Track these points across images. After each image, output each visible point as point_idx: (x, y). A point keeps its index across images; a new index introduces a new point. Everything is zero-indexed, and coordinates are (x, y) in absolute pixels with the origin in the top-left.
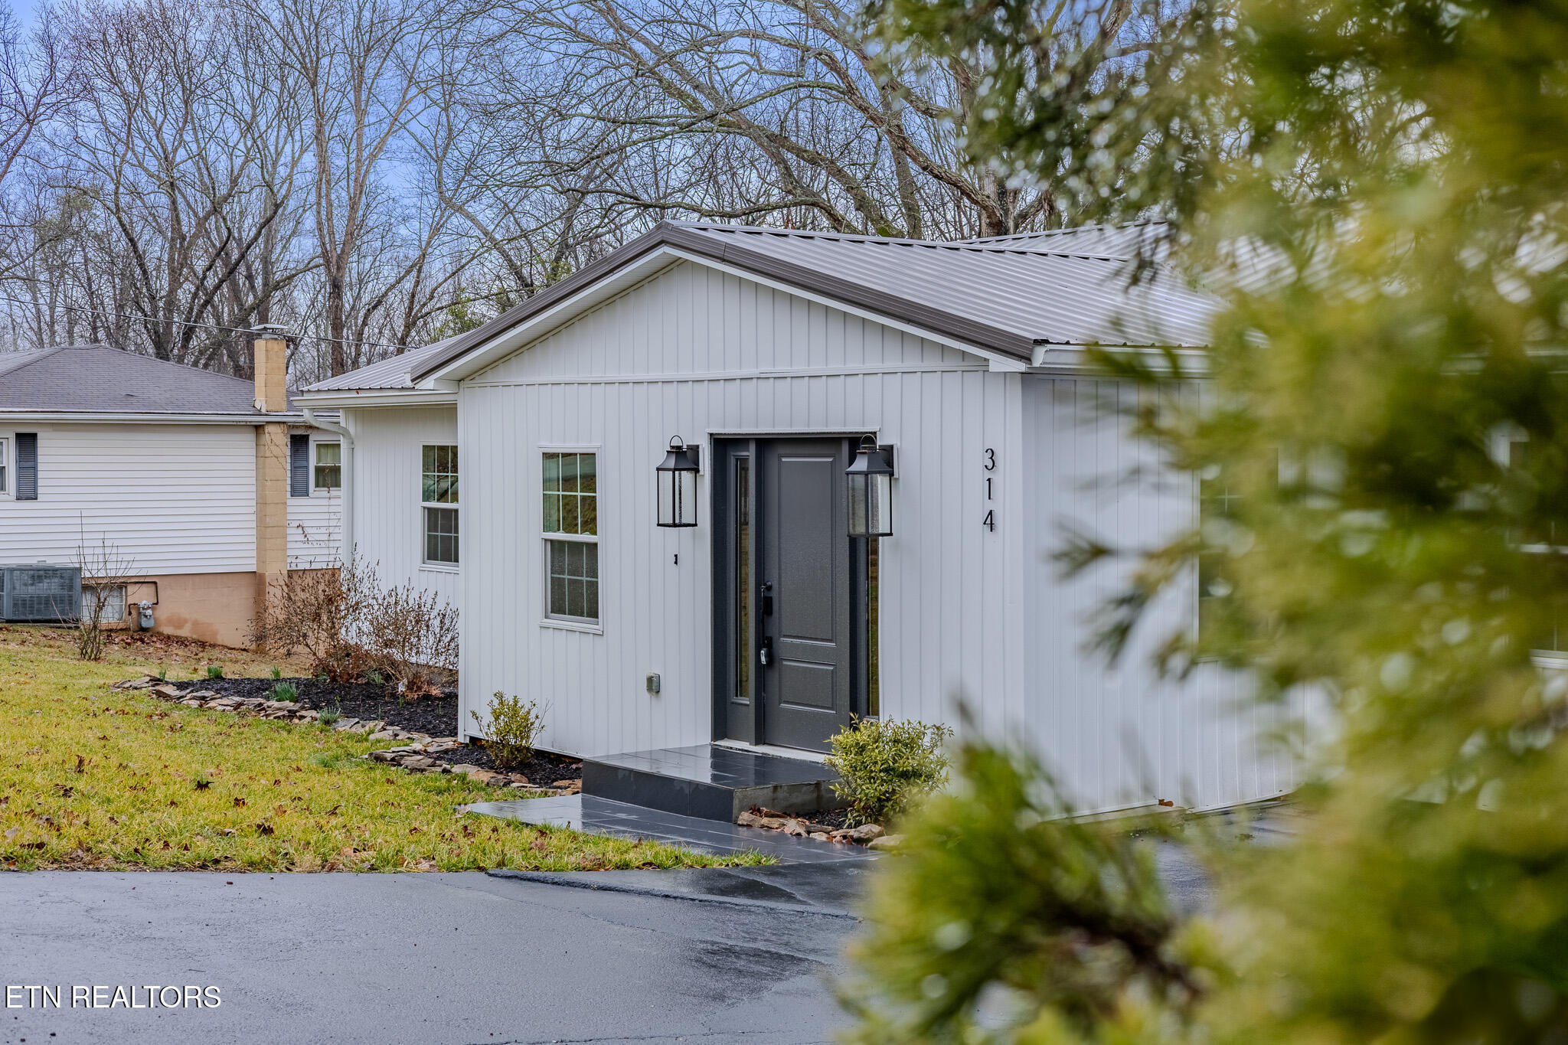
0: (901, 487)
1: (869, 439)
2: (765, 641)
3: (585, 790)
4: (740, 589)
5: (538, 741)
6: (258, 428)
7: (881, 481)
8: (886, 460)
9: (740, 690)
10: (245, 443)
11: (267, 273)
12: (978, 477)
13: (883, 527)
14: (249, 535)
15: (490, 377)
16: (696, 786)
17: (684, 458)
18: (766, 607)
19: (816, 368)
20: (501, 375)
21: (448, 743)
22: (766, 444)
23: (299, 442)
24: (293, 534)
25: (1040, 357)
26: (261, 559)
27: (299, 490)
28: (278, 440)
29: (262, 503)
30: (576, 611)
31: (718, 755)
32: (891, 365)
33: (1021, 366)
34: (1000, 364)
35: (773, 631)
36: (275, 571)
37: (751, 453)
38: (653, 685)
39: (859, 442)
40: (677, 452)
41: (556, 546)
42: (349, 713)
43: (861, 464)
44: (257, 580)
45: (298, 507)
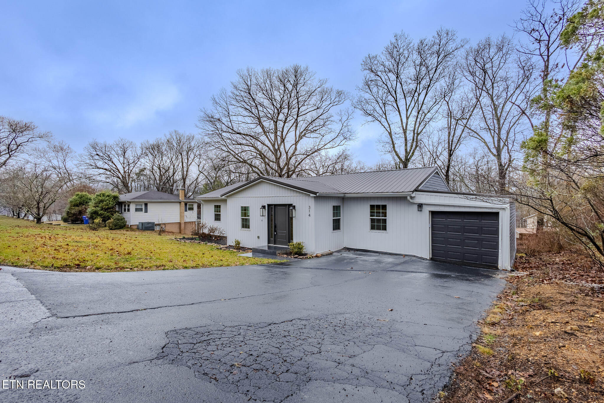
0: (296, 211)
1: (292, 204)
2: (275, 231)
3: (253, 252)
4: (272, 224)
5: (241, 245)
6: (180, 202)
7: (293, 210)
8: (294, 207)
9: (272, 238)
10: (178, 205)
11: (173, 181)
12: (308, 210)
13: (294, 216)
14: (179, 217)
15: (232, 196)
16: (265, 250)
17: (264, 207)
18: (275, 227)
19: (281, 195)
20: (234, 196)
21: (226, 246)
22: (275, 205)
23: (186, 204)
24: (185, 217)
25: (318, 194)
26: (180, 221)
27: (186, 211)
28: (183, 204)
29: (181, 213)
30: (246, 227)
31: (268, 246)
32: (292, 195)
33: (315, 196)
34: (312, 195)
35: (276, 230)
36: (183, 222)
37: (273, 207)
38: (258, 237)
39: (290, 205)
40: (263, 206)
41: (243, 219)
42: (209, 242)
43: (291, 208)
44: (180, 224)
45: (186, 213)
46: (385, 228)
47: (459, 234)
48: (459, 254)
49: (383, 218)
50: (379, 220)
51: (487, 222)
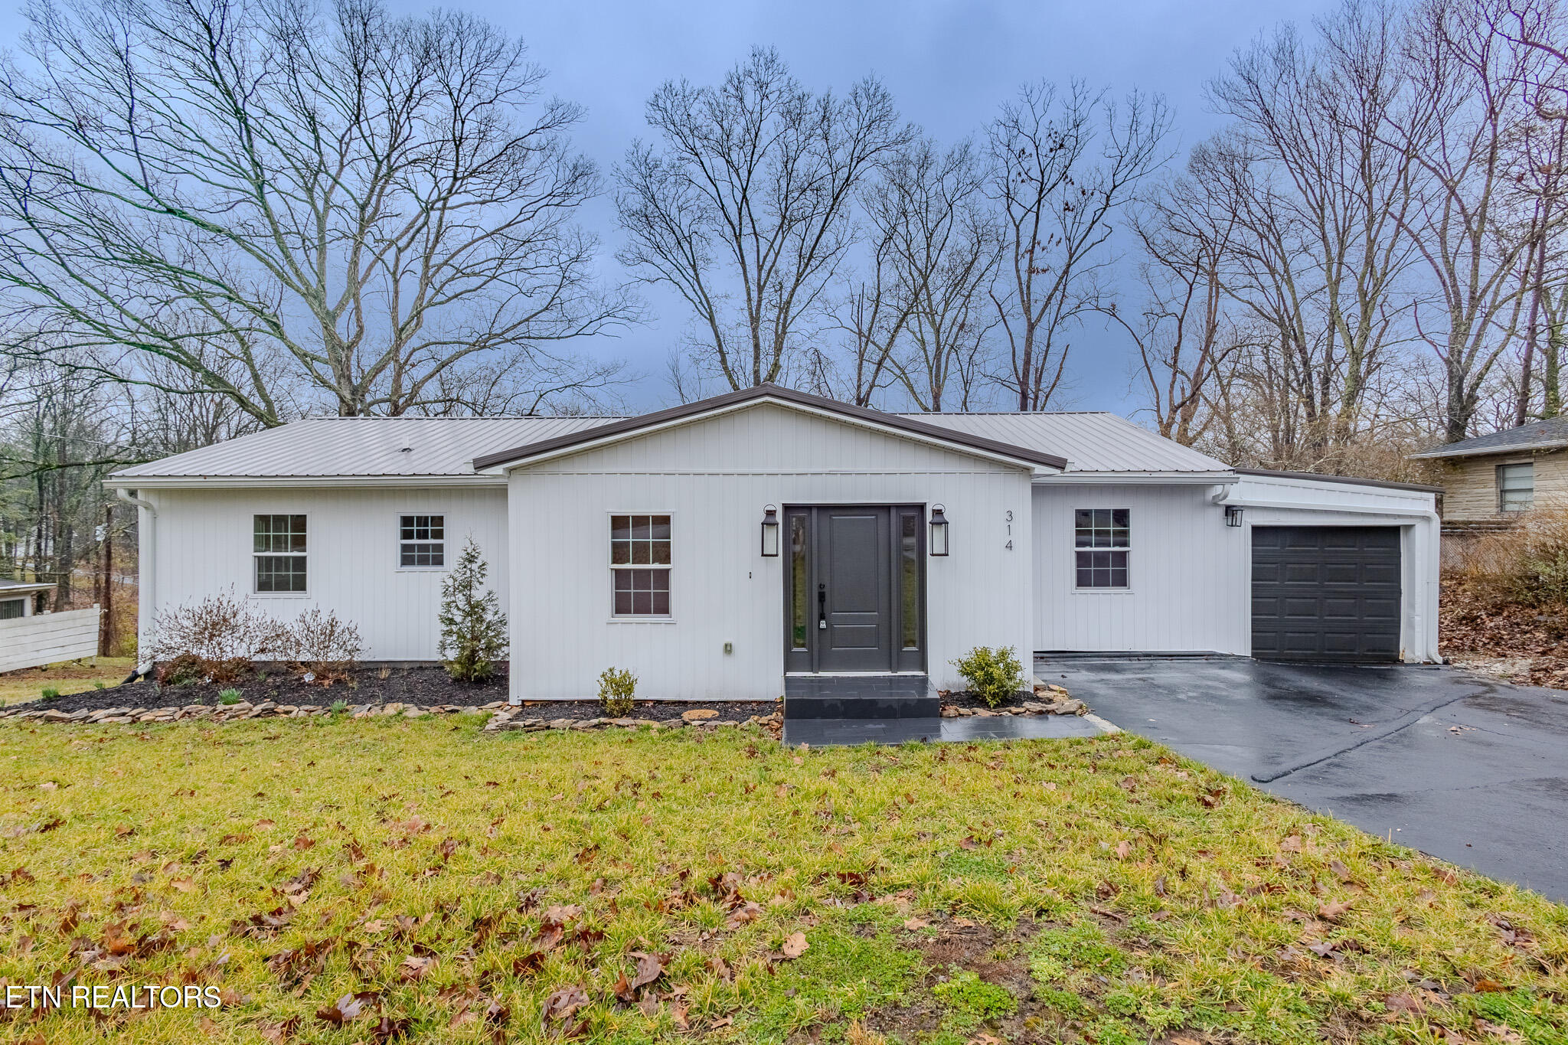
12: (1004, 525)
17: (773, 517)
30: (647, 610)
35: (826, 610)
38: (728, 649)
40: (770, 514)
41: (620, 574)
46: (1121, 580)
47: (1311, 586)
48: (1313, 635)
49: (1117, 549)
50: (1101, 558)
51: (1375, 552)
